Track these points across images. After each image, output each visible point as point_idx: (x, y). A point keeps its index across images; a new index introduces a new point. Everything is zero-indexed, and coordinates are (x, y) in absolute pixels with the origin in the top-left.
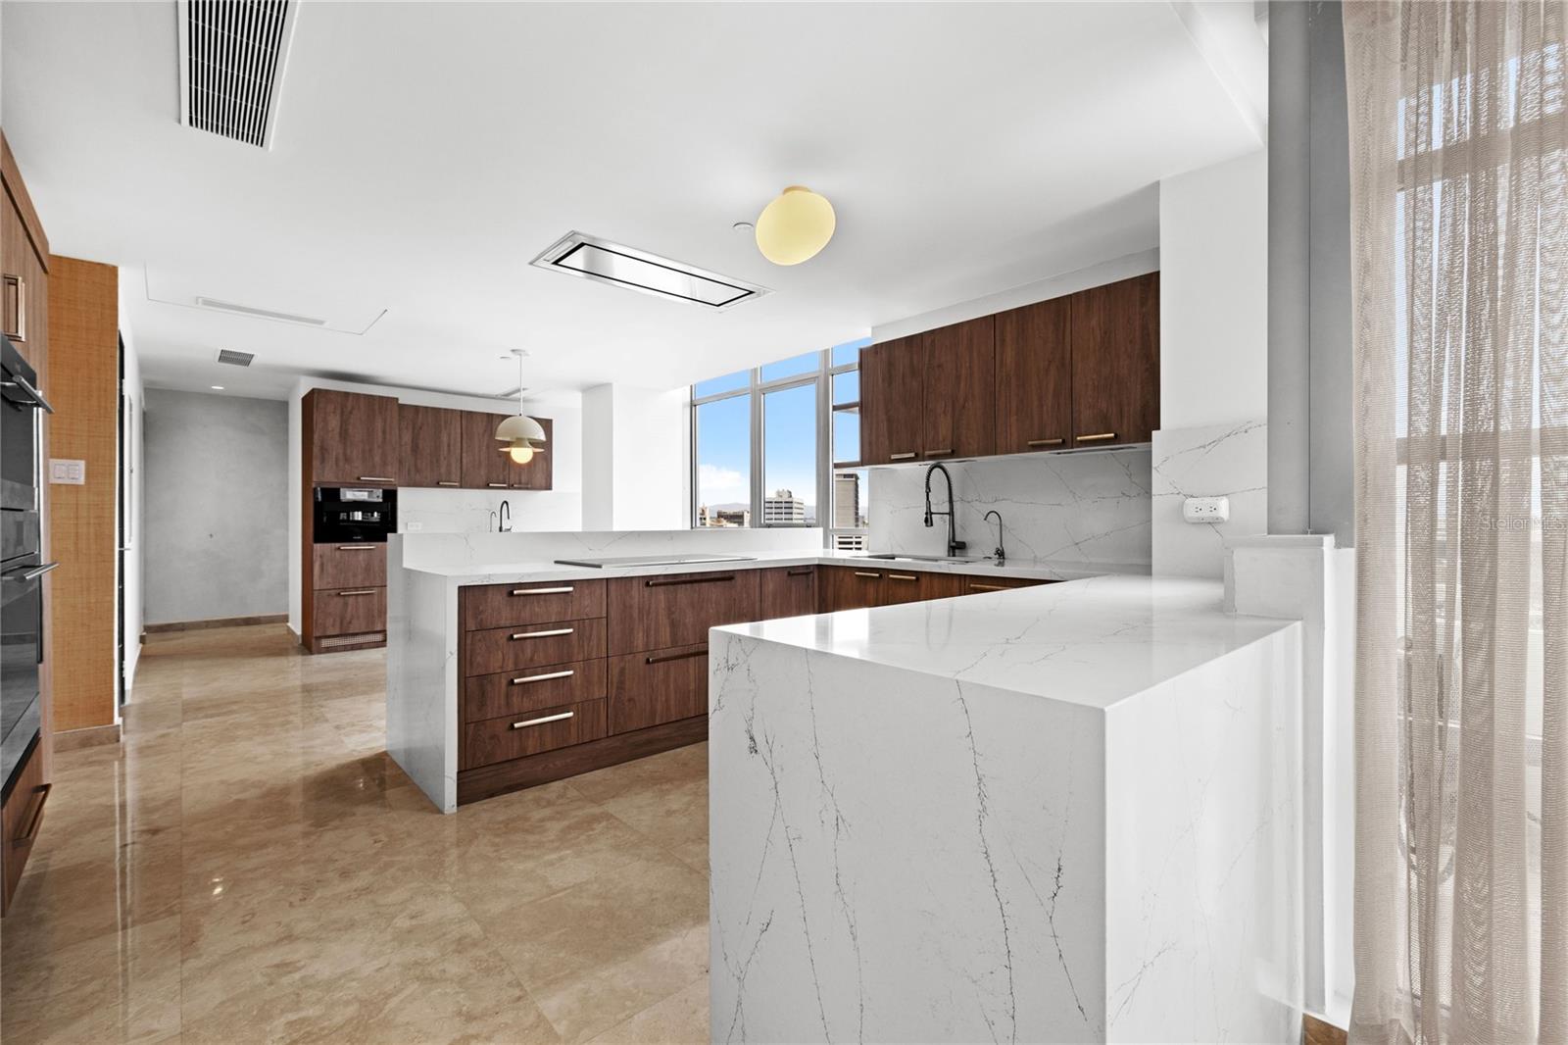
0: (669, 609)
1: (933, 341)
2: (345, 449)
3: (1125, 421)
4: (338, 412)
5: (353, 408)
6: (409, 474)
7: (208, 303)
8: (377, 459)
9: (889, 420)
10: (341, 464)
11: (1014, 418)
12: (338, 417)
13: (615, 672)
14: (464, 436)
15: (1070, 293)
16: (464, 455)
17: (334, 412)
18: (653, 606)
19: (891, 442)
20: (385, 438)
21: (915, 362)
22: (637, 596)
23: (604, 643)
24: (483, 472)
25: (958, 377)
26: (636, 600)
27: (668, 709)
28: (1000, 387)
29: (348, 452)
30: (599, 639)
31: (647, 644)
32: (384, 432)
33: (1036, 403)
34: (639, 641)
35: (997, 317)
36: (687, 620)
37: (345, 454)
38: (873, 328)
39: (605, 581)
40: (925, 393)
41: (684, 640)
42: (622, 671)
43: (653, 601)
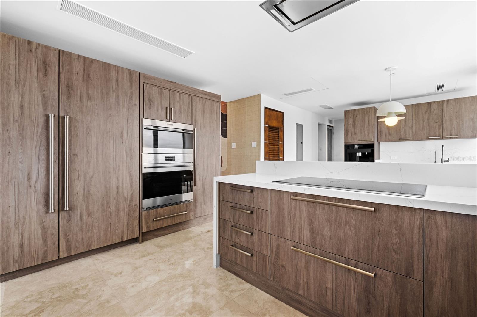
0: (310, 220)
2: (354, 130)
4: (352, 117)
5: (357, 115)
6: (386, 137)
7: (287, 95)
8: (366, 132)
10: (353, 135)
12: (352, 119)
13: (275, 244)
14: (414, 116)
16: (414, 125)
17: (351, 117)
18: (297, 213)
20: (369, 124)
22: (287, 203)
23: (268, 225)
24: (425, 132)
26: (287, 206)
27: (308, 288)
29: (356, 131)
30: (266, 222)
31: (293, 236)
32: (369, 121)
34: (288, 233)
36: (325, 232)
37: (354, 132)
39: (269, 191)
41: (322, 246)
42: (278, 246)
43: (297, 209)
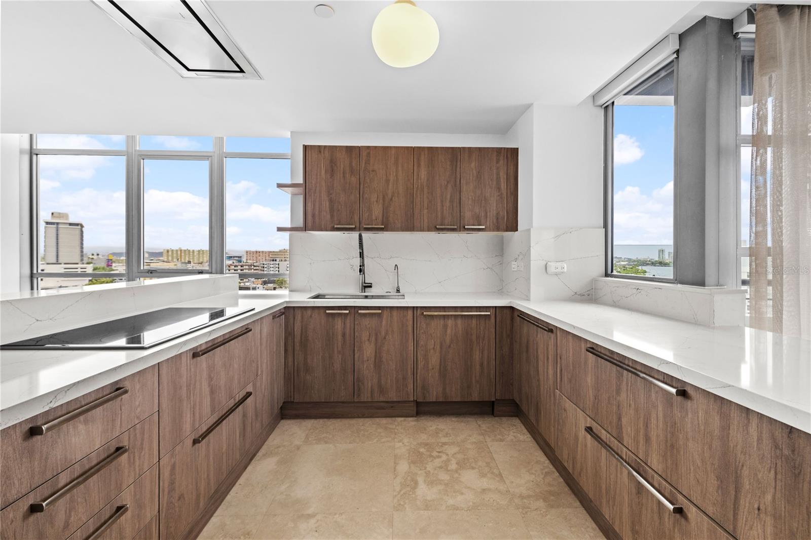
1: (369, 154)
3: (488, 220)
9: (331, 201)
11: (426, 211)
13: (167, 473)
15: (460, 146)
19: (332, 216)
21: (354, 164)
22: (186, 372)
23: (156, 445)
25: (387, 181)
28: (417, 191)
30: (152, 442)
33: (439, 204)
35: (416, 150)
36: (221, 382)
38: (291, 132)
39: (157, 367)
40: (362, 187)
42: (173, 469)
